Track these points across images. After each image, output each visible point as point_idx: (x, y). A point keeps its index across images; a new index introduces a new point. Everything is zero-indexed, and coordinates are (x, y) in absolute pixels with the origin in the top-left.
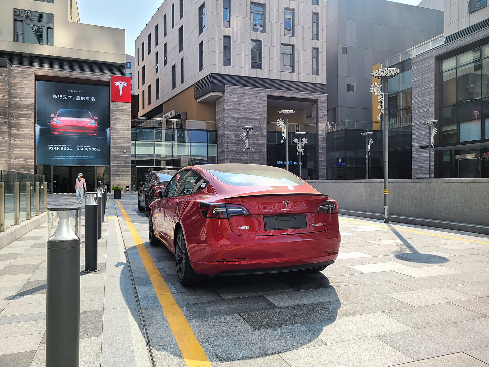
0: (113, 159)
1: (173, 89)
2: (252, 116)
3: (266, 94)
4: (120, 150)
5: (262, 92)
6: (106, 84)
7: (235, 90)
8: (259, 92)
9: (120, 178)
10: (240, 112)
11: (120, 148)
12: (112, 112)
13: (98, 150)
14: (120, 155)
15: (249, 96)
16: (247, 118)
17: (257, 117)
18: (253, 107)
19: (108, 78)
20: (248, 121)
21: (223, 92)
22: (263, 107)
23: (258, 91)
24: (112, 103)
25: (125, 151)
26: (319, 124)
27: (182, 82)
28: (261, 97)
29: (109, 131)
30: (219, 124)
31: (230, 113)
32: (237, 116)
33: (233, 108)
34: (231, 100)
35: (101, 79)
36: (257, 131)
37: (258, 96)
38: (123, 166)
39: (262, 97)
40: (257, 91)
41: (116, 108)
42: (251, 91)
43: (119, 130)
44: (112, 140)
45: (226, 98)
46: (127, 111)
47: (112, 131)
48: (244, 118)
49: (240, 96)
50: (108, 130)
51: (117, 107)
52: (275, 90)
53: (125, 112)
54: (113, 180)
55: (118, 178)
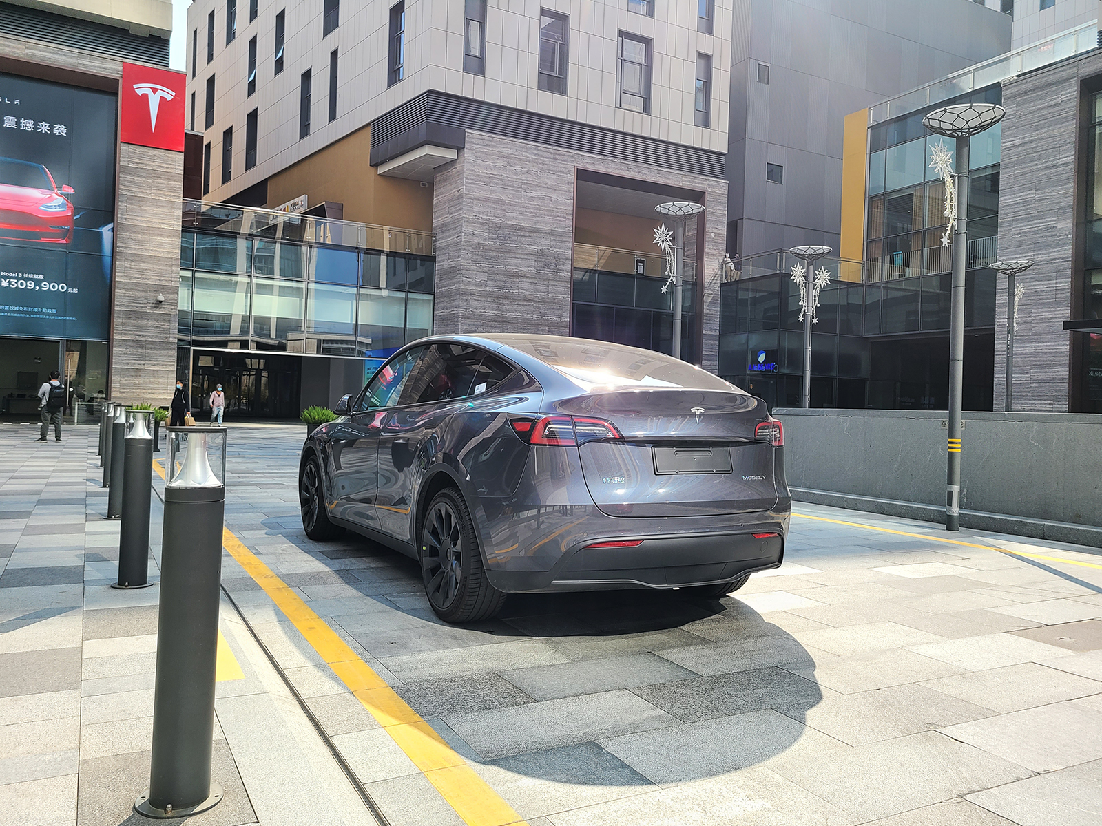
0: (120, 321)
1: (301, 137)
2: (535, 224)
3: (575, 165)
4: (143, 294)
5: (565, 158)
6: (105, 87)
7: (493, 146)
8: (556, 159)
9: (141, 380)
10: (504, 210)
11: (146, 288)
12: (122, 177)
13: (70, 290)
14: (143, 310)
15: (530, 167)
16: (523, 228)
17: (548, 228)
18: (540, 198)
19: (115, 70)
20: (523, 236)
21: (460, 149)
22: (565, 202)
23: (555, 154)
24: (124, 149)
25: (161, 298)
26: (706, 258)
27: (332, 117)
28: (561, 171)
29: (110, 233)
30: (441, 239)
31: (476, 209)
32: (497, 220)
33: (484, 195)
34: (482, 171)
35: (91, 70)
36: (548, 265)
37: (555, 169)
38: (152, 345)
39: (563, 173)
40: (551, 153)
41: (136, 166)
42: (535, 152)
43: (144, 233)
44: (120, 260)
45: (466, 166)
46: (170, 176)
47: (120, 234)
48: (513, 227)
49: (505, 164)
50: (106, 231)
51: (138, 161)
52: (598, 157)
53: (165, 179)
54: (118, 385)
55: (136, 380)
